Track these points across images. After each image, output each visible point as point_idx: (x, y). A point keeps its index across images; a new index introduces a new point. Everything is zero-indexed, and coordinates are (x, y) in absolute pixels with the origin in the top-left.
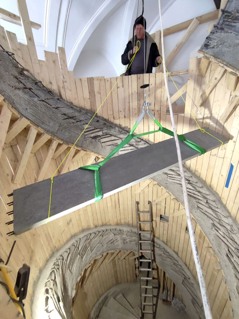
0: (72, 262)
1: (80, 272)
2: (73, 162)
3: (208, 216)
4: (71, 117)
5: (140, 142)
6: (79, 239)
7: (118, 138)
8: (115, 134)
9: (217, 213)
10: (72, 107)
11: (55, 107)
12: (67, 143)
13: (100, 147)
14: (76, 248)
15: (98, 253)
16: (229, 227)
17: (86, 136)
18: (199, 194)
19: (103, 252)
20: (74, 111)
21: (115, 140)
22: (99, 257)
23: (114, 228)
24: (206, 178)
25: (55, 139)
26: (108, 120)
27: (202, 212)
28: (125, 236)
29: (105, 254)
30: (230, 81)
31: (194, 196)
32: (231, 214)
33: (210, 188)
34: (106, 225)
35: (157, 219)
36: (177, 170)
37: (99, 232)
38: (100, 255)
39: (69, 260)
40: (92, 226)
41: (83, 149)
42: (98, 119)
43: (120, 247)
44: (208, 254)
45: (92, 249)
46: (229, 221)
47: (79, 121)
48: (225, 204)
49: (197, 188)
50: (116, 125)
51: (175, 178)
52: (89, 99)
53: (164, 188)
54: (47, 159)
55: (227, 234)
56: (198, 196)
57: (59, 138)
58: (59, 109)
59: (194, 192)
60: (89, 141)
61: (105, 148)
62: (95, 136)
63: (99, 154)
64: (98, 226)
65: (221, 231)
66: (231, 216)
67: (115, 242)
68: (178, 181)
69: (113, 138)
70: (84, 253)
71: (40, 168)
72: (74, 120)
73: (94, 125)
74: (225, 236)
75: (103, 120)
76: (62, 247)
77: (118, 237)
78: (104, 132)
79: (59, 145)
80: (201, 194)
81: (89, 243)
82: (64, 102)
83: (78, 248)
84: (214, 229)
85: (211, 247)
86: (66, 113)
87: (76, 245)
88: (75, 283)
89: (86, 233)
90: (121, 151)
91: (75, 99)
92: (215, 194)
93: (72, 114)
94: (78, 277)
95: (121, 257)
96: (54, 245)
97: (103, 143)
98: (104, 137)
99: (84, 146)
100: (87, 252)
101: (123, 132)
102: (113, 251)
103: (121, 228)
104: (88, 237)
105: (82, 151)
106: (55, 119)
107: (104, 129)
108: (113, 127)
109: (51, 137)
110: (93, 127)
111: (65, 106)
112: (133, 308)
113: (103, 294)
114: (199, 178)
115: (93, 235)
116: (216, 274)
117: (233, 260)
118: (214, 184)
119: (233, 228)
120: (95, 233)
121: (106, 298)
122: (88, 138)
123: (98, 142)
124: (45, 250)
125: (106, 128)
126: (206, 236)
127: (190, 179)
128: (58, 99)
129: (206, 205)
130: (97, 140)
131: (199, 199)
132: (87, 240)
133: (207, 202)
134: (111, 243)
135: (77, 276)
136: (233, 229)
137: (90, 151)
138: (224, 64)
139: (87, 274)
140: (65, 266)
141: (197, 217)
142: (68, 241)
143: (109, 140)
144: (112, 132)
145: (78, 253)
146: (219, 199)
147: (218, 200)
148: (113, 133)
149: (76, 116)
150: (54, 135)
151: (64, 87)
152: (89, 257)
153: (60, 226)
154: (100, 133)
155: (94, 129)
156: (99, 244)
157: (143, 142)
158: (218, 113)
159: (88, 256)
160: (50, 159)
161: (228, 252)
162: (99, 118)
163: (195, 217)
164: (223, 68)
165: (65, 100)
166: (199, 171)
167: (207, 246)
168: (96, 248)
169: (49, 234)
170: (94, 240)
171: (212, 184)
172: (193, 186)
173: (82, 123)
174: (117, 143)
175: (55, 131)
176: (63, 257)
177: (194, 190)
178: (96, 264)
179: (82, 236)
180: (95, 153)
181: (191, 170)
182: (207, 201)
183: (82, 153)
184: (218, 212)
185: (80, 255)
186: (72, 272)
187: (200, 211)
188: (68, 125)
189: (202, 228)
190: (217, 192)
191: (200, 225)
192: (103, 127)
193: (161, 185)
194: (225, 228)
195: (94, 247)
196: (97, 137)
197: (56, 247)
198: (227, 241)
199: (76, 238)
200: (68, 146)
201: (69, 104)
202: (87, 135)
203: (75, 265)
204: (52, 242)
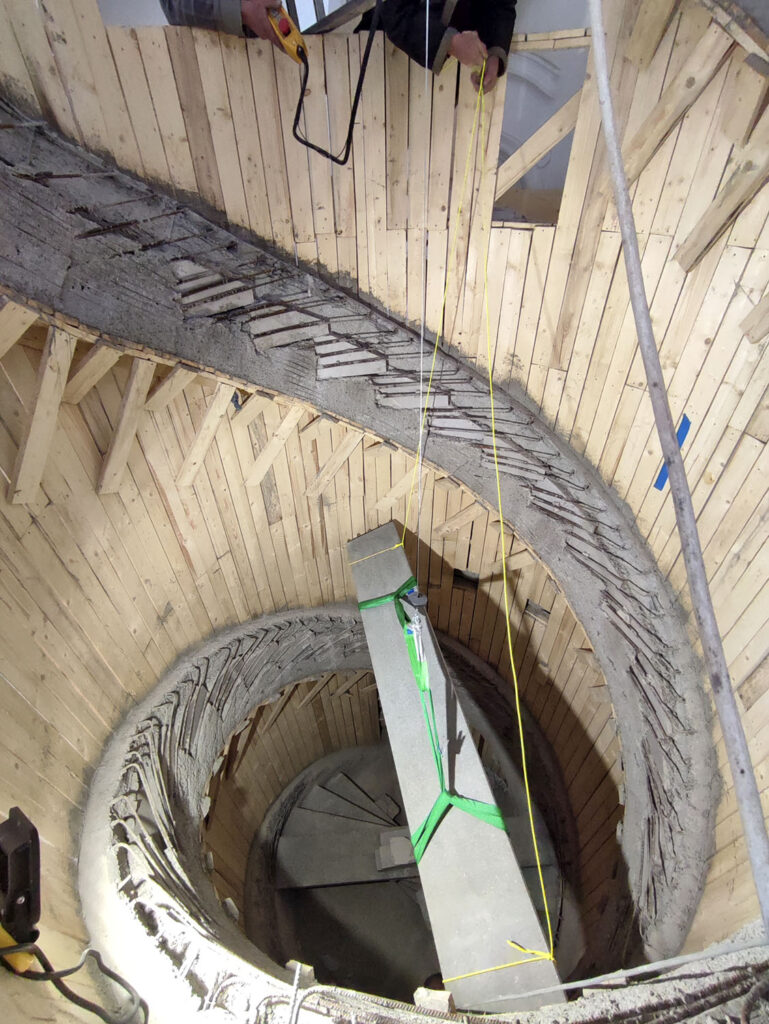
0: (190, 726)
1: (219, 748)
2: (151, 413)
3: (592, 571)
4: (115, 226)
5: (394, 332)
6: (206, 661)
7: (315, 319)
8: (301, 301)
9: (621, 561)
10: (112, 177)
11: (33, 172)
12: (115, 339)
13: (250, 352)
14: (198, 688)
15: (270, 689)
16: (646, 601)
17: (192, 311)
18: (576, 509)
19: (282, 685)
20: (125, 199)
21: (305, 325)
22: (271, 700)
23: (312, 614)
24: (601, 460)
25: (58, 323)
26: (274, 242)
27: (579, 561)
28: (347, 635)
29: (288, 690)
30: (740, 100)
31: (562, 513)
32: (660, 564)
33: (609, 489)
34: (287, 608)
35: (444, 580)
36: (514, 432)
37: (267, 631)
38: (274, 693)
39: (180, 724)
40: (242, 616)
41: (184, 361)
42: (233, 238)
43: (333, 665)
44: (578, 666)
45: (248, 682)
46: (650, 583)
47: (154, 246)
48: (646, 535)
49: (572, 491)
50: (303, 266)
51: (506, 458)
52: (183, 140)
53: (469, 493)
54: (41, 410)
55: (639, 618)
56: (573, 513)
57: (77, 319)
58: (52, 181)
59: (562, 503)
60: (204, 328)
61: (268, 357)
62: (229, 311)
63: (246, 378)
64: (261, 615)
65: (623, 610)
66: (656, 570)
67: (318, 653)
68: (516, 467)
69: (295, 317)
70: (226, 695)
71: (17, 446)
72: (129, 240)
73: (217, 264)
74: (634, 624)
75: (252, 243)
76: (150, 690)
77: (328, 640)
78: (260, 295)
79: (83, 350)
80: (581, 509)
81: (239, 668)
82: (71, 146)
83: (204, 685)
84: (605, 604)
85: (590, 650)
86: (90, 207)
87: (195, 679)
88: (205, 779)
89: (226, 640)
90: (326, 367)
91: (122, 139)
92: (622, 507)
93: (119, 209)
94: (214, 761)
95: (338, 688)
96: (123, 691)
97: (257, 336)
98: (259, 312)
99: (188, 351)
100: (233, 691)
101: (333, 293)
102: (313, 679)
103: (334, 615)
104: (233, 650)
105: (181, 373)
106: (43, 234)
107: (258, 282)
108: (295, 272)
109: (38, 316)
110: (215, 272)
111: (78, 172)
112: (374, 801)
113: (289, 782)
114: (581, 458)
115: (248, 643)
116: (594, 710)
117: (643, 682)
118: (623, 478)
119: (656, 602)
120: (251, 636)
121: (301, 789)
122: (201, 317)
123: (239, 334)
124: (95, 711)
125: (268, 280)
126: (579, 622)
127: (554, 462)
128: (39, 131)
129: (592, 541)
130: (234, 328)
131: (574, 524)
132: (230, 660)
133: (596, 533)
134: (308, 658)
135: (211, 760)
136: (657, 605)
137: (212, 370)
138: (730, 14)
139: (240, 747)
140: (168, 745)
141: (561, 574)
142: (168, 670)
143: (281, 326)
144: (291, 292)
145: (206, 699)
146: (631, 523)
147: (629, 525)
148: (294, 297)
149: (136, 222)
150: (52, 306)
151: (56, 70)
152: (241, 703)
153: (135, 632)
154: (246, 299)
155: (219, 283)
156: (269, 666)
157: (402, 335)
158: (672, 232)
159: (239, 701)
160: (54, 409)
161: (635, 662)
162: (235, 234)
163: (556, 576)
164: (726, 34)
165: (73, 141)
166: (585, 435)
167: (579, 646)
168: (260, 676)
169: (98, 661)
170: (254, 655)
171: (616, 478)
172: (560, 486)
173: (169, 255)
174: (310, 336)
175: (55, 291)
176: (158, 719)
177: (561, 497)
178: (264, 716)
179: (212, 649)
180: (232, 376)
181: (557, 432)
182: (597, 528)
183: (182, 379)
184: (622, 559)
185: (212, 704)
186: (193, 752)
187: (574, 556)
188: (106, 264)
189: (573, 604)
190: (629, 501)
191: (569, 597)
192: (253, 272)
193: (460, 482)
194: (635, 603)
195: (255, 674)
196: (235, 315)
197: (129, 694)
198: (638, 635)
199: (194, 659)
200: (121, 354)
201: (98, 162)
202: (194, 304)
203: (200, 733)
204: (114, 683)
